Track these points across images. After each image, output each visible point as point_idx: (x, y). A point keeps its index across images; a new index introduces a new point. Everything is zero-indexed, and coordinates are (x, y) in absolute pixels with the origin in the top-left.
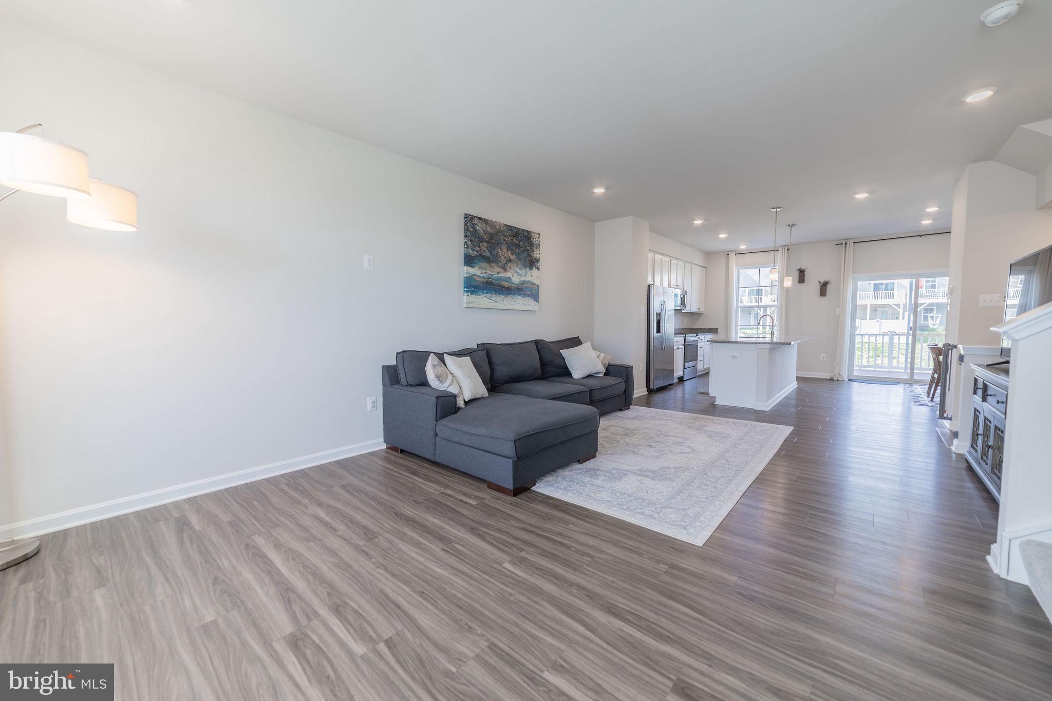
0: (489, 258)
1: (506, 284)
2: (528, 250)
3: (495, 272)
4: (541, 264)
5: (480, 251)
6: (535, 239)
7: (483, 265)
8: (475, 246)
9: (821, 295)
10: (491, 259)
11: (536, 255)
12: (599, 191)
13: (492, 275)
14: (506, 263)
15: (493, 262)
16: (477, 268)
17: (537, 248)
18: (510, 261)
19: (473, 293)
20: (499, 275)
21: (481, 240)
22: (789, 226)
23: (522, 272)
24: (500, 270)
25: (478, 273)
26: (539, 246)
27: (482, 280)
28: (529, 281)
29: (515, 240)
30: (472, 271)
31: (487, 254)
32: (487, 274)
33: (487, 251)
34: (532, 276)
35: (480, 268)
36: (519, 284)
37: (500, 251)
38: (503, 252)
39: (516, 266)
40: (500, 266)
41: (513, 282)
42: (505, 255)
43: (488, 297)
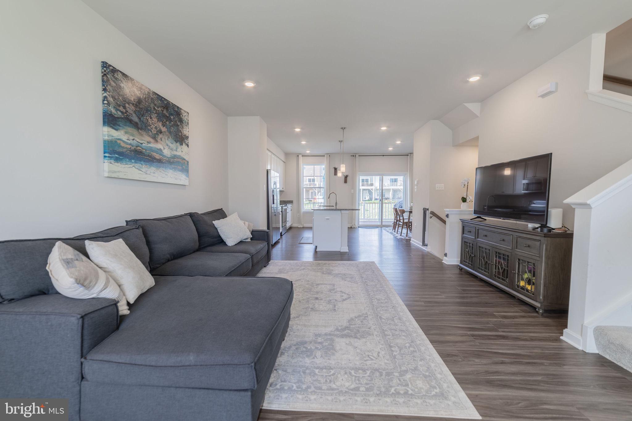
0: (137, 123)
1: (157, 156)
2: (178, 126)
3: (144, 141)
4: (190, 141)
5: (126, 113)
6: (184, 116)
7: (131, 130)
8: (119, 106)
9: (345, 183)
10: (140, 126)
11: (185, 131)
12: (249, 84)
13: (142, 144)
14: (157, 134)
15: (141, 129)
16: (122, 132)
17: (186, 126)
18: (160, 132)
19: (117, 160)
20: (149, 145)
22: (340, 141)
23: (174, 145)
24: (152, 140)
25: (125, 138)
26: (188, 124)
27: (129, 147)
28: (179, 156)
29: (165, 112)
30: (115, 134)
31: (135, 119)
32: (134, 141)
33: (134, 115)
34: (182, 151)
35: (126, 133)
36: (170, 158)
37: (150, 119)
38: (153, 122)
39: (167, 138)
40: (149, 136)
41: (164, 154)
42: (156, 125)
43: (137, 167)
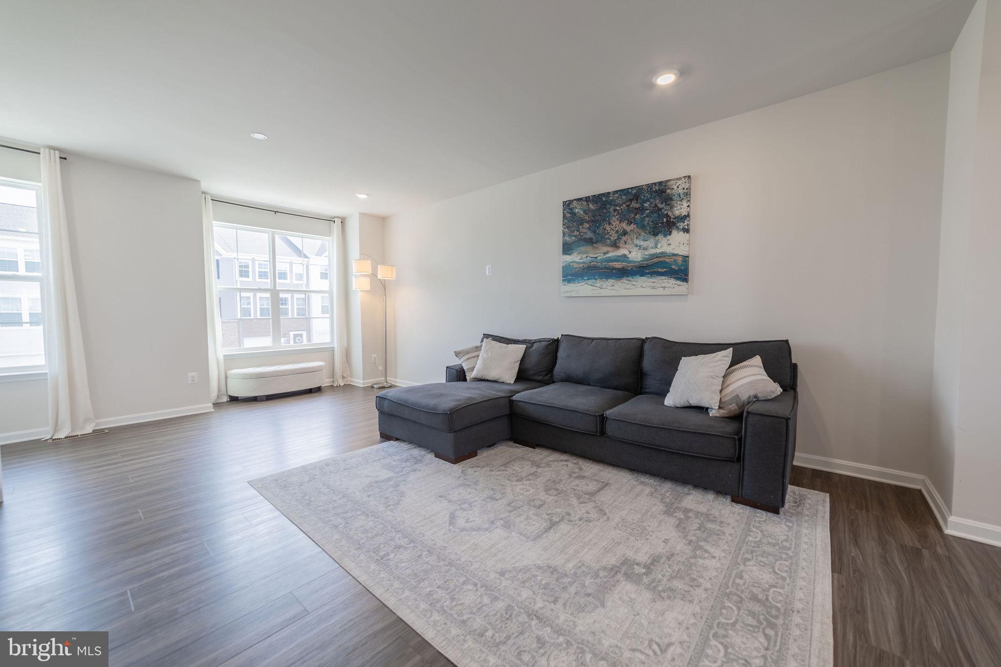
0: (591, 239)
1: (618, 265)
2: (661, 209)
3: (602, 254)
4: (694, 223)
5: (579, 235)
6: (677, 189)
10: (594, 241)
13: (596, 258)
14: (619, 238)
15: (596, 242)
16: (575, 254)
18: (625, 233)
20: (607, 256)
21: (581, 222)
23: (650, 242)
27: (582, 265)
28: (662, 253)
29: (633, 205)
30: (568, 258)
34: (671, 244)
35: (579, 253)
36: (641, 261)
37: (608, 226)
38: (612, 227)
39: (635, 237)
40: (608, 245)
41: (630, 259)
42: (617, 229)
43: (590, 283)
